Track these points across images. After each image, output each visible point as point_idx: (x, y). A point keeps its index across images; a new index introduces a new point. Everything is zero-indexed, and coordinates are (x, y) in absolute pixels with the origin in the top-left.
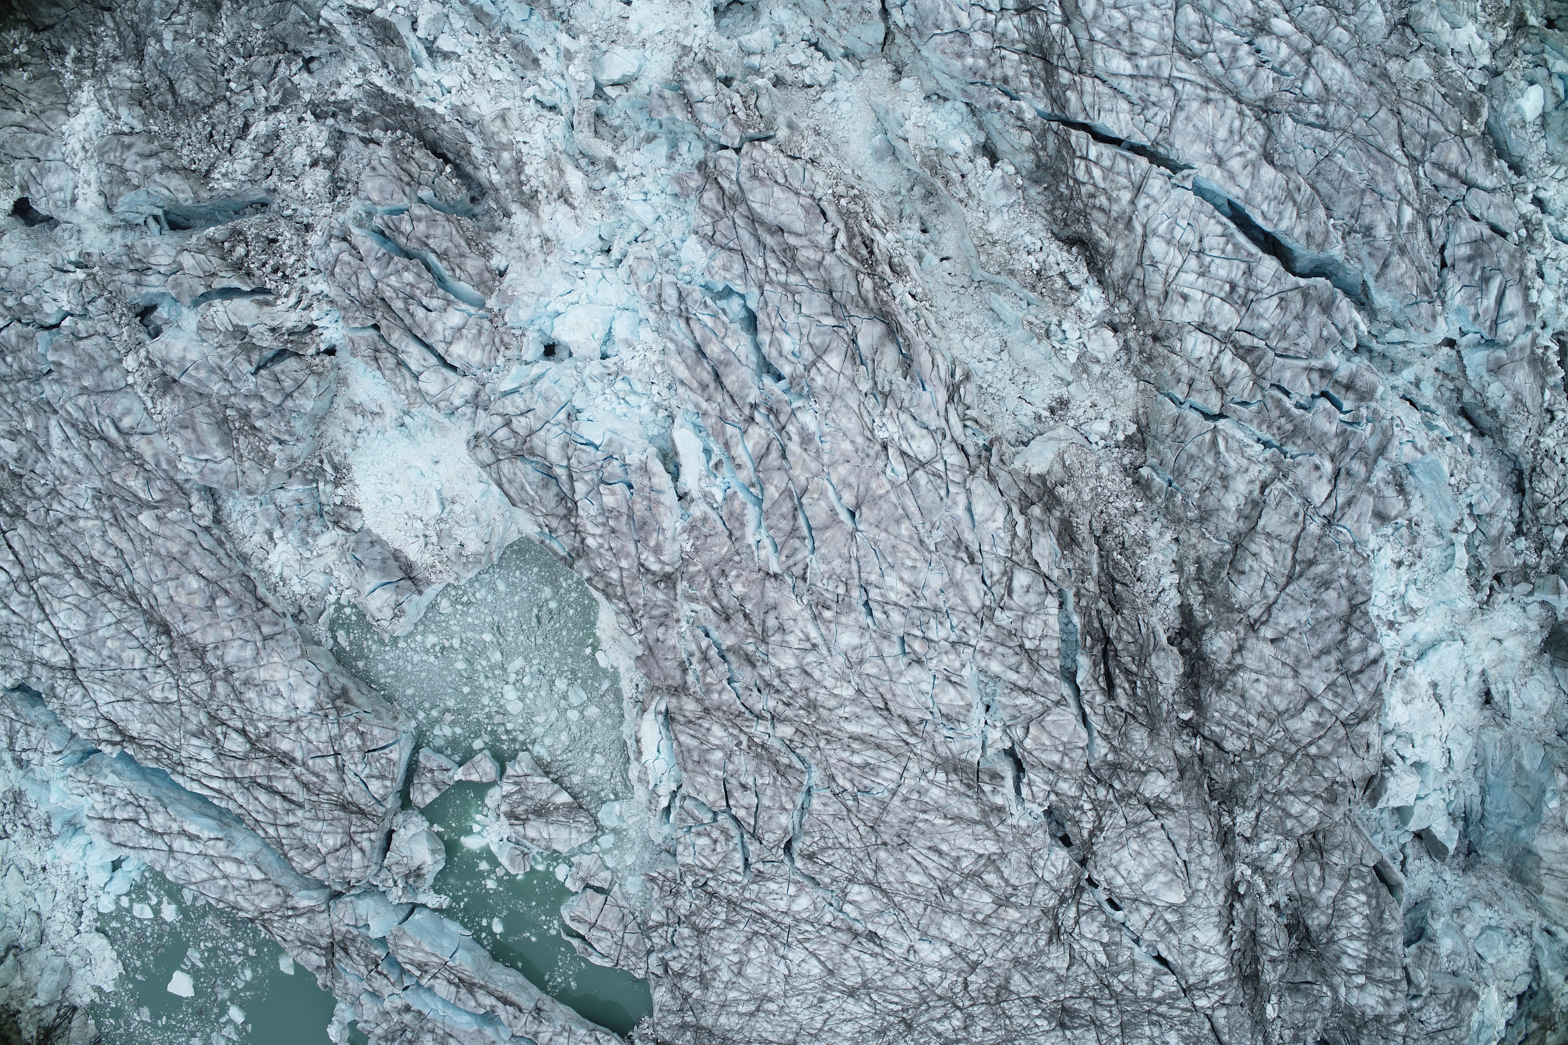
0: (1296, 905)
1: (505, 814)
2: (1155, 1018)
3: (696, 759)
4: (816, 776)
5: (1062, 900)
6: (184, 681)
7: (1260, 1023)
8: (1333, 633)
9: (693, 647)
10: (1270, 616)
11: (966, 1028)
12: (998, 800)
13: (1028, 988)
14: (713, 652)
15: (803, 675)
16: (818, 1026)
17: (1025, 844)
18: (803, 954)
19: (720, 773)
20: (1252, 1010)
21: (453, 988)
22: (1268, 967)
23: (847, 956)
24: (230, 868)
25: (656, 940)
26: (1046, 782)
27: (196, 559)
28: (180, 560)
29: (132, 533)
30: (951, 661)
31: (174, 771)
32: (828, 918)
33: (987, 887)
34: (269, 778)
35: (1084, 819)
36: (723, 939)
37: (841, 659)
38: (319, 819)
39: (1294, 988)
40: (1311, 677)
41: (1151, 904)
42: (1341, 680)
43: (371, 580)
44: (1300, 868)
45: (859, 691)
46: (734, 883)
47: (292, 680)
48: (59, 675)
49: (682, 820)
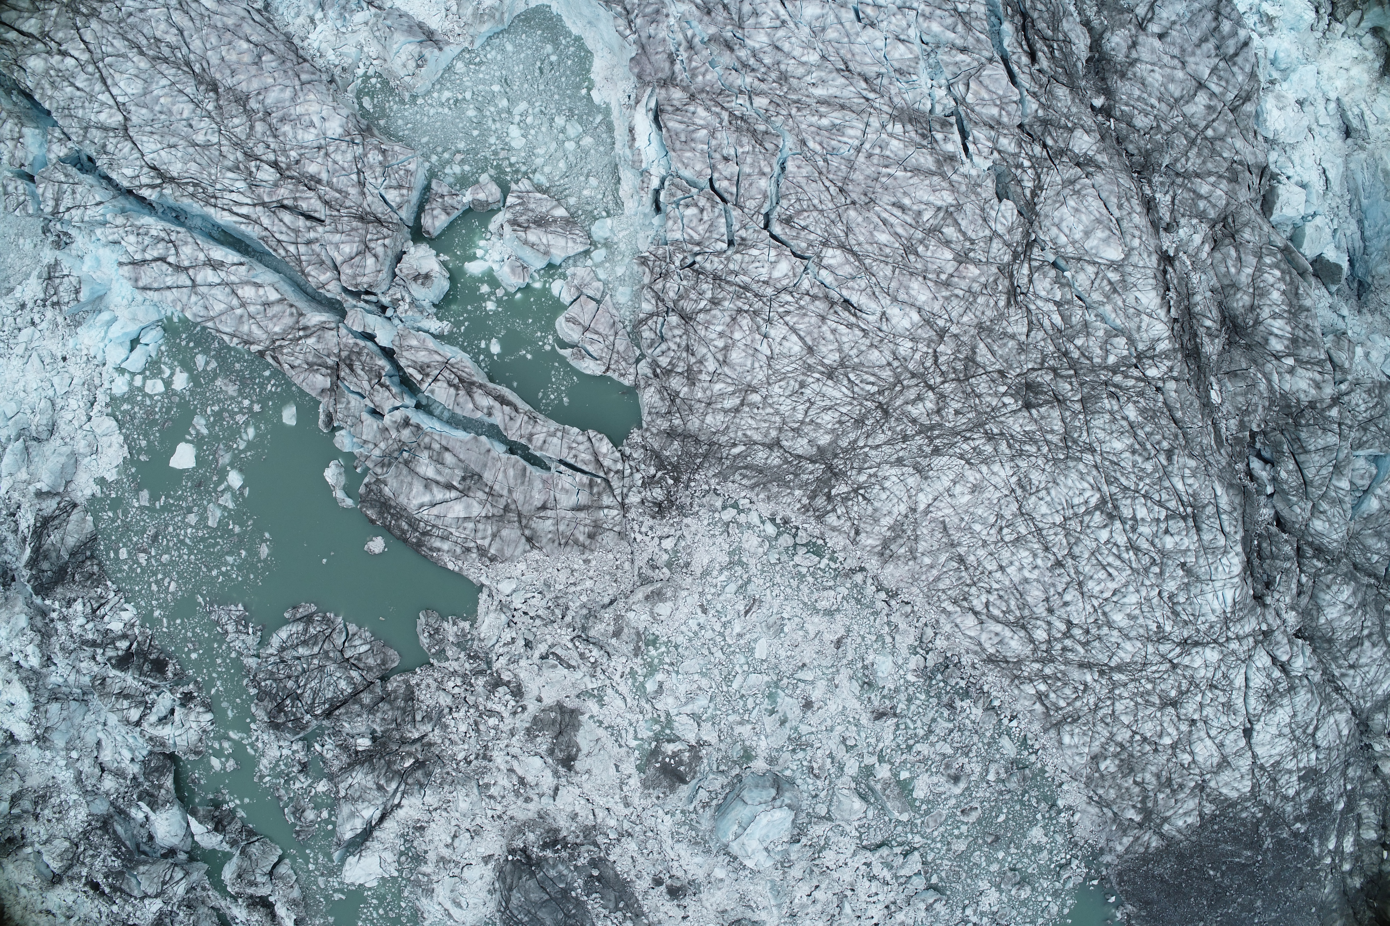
0: (1219, 297)
1: (508, 221)
2: (1113, 389)
3: (683, 139)
4: (789, 142)
5: (1015, 256)
6: (226, 126)
7: (1207, 405)
8: (1207, 21)
9: (680, 37)
10: (1154, 13)
11: (938, 411)
12: (950, 147)
13: (993, 360)
14: (697, 40)
15: (775, 51)
16: (800, 417)
17: (978, 194)
18: (784, 330)
19: (706, 147)
20: (1198, 388)
21: (452, 391)
22: (1206, 340)
23: (825, 328)
24: (247, 292)
25: (647, 334)
26: (989, 139)
27: (247, 29)
28: (235, 31)
29: (193, 14)
30: (898, 22)
31: (207, 203)
32: (806, 285)
33: (947, 243)
34: (295, 199)
35: (1025, 177)
36: (709, 322)
37: (807, 30)
38: (337, 231)
39: (1233, 374)
40: (1197, 64)
41: (1094, 263)
42: (1222, 64)
43: (399, 38)
44: (1218, 255)
45: (823, 57)
46: (719, 253)
47: (324, 114)
48: (111, 134)
49: (672, 195)
